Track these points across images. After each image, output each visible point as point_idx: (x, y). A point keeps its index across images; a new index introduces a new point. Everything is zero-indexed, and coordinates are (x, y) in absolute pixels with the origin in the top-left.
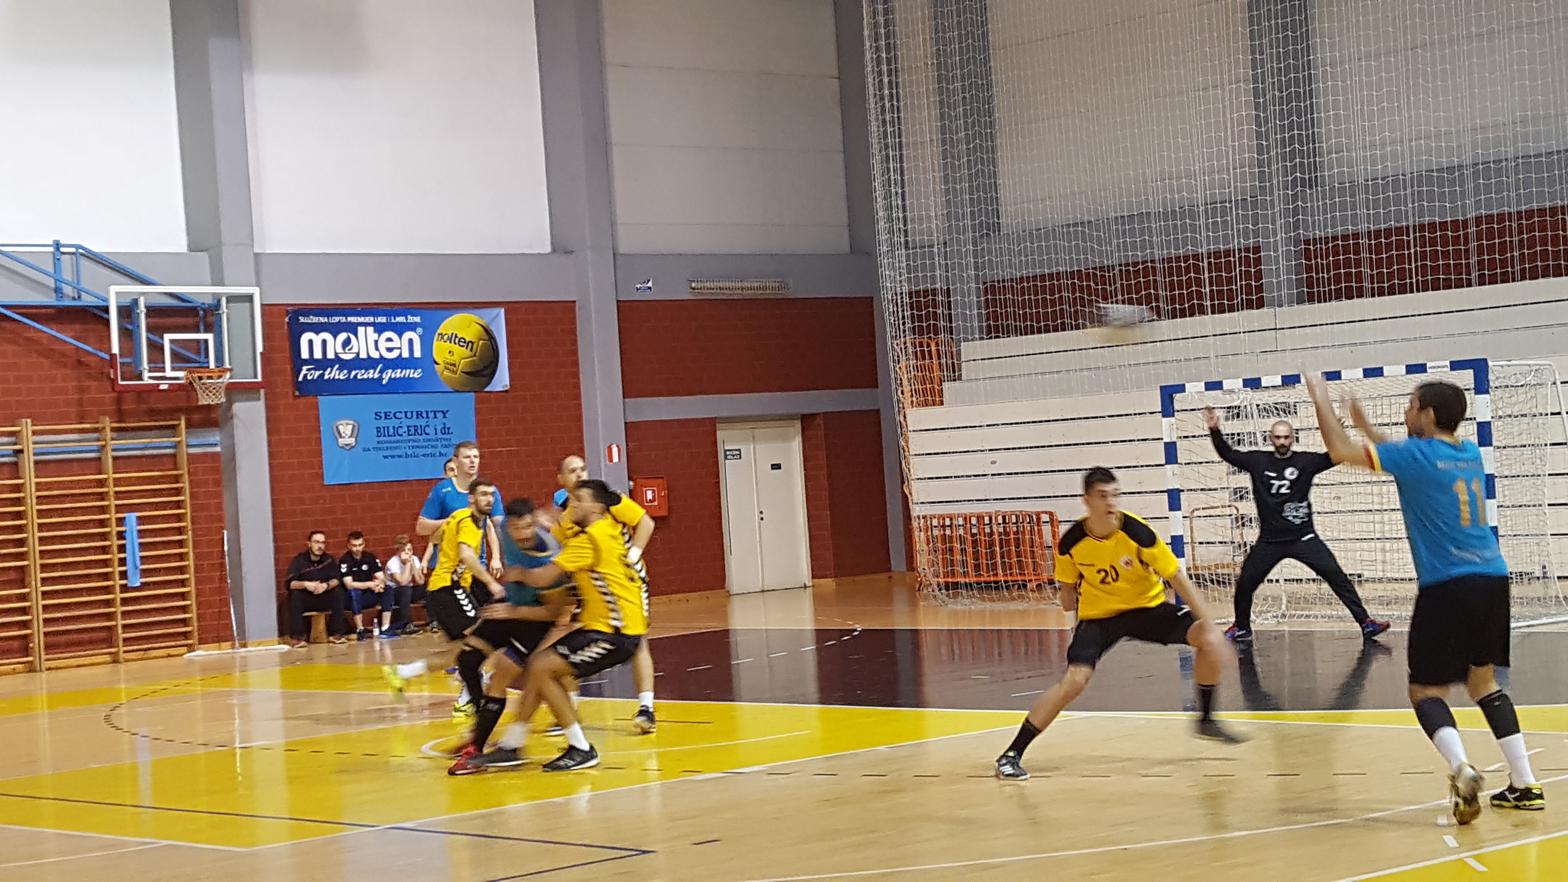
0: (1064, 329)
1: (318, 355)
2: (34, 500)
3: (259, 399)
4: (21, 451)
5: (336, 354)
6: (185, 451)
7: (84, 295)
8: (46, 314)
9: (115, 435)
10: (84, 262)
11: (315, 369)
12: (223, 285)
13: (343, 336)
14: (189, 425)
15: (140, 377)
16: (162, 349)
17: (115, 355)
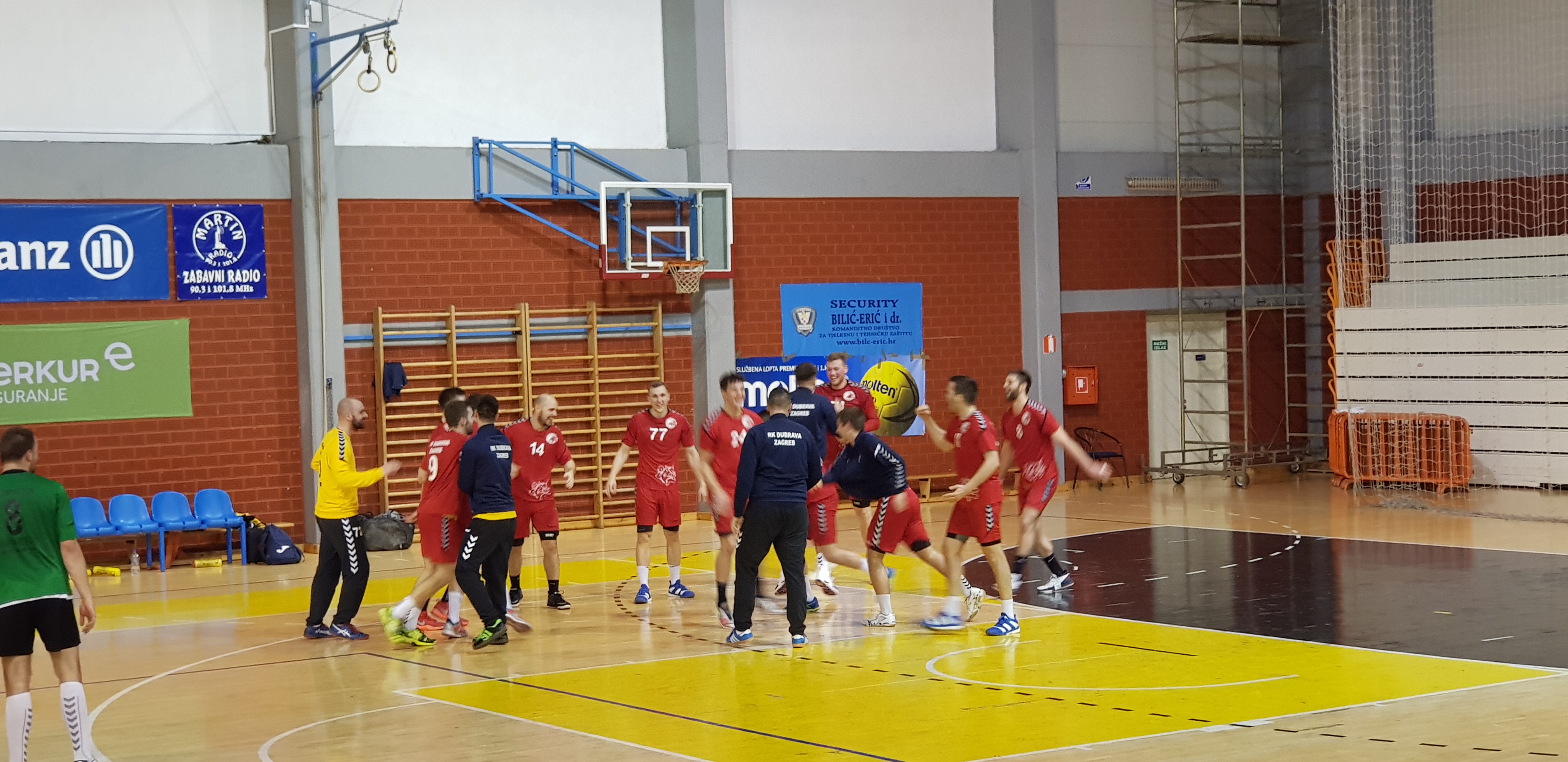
2: (530, 378)
3: (728, 287)
4: (518, 333)
6: (661, 334)
7: (576, 188)
8: (543, 206)
9: (599, 318)
10: (578, 159)
12: (698, 181)
14: (665, 311)
15: (623, 266)
16: (644, 240)
17: (604, 245)
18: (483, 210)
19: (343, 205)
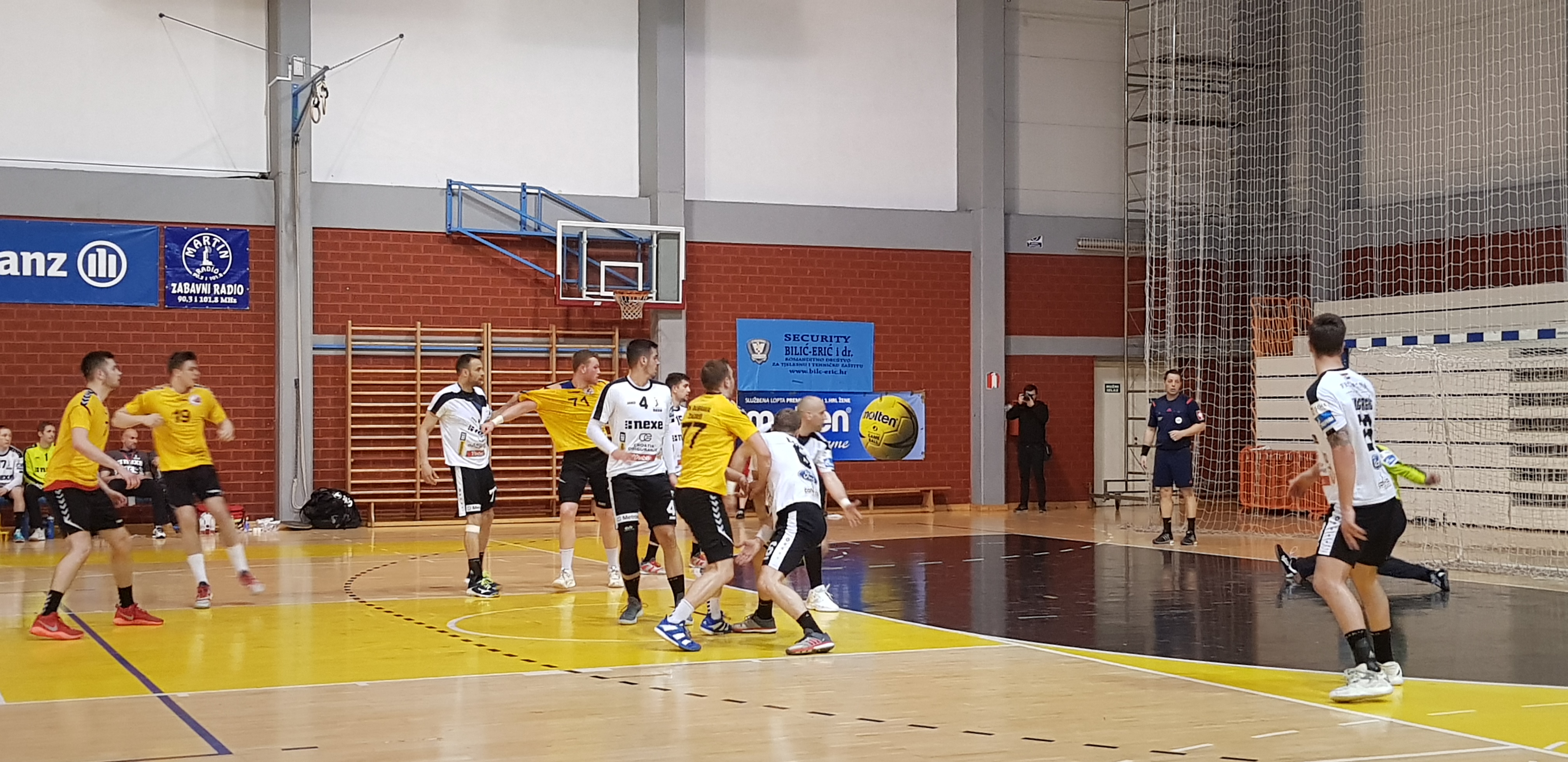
9: (559, 340)
10: (545, 201)
12: (656, 224)
14: (622, 336)
15: (578, 295)
16: (598, 273)
17: (559, 275)
18: (454, 242)
19: (318, 233)
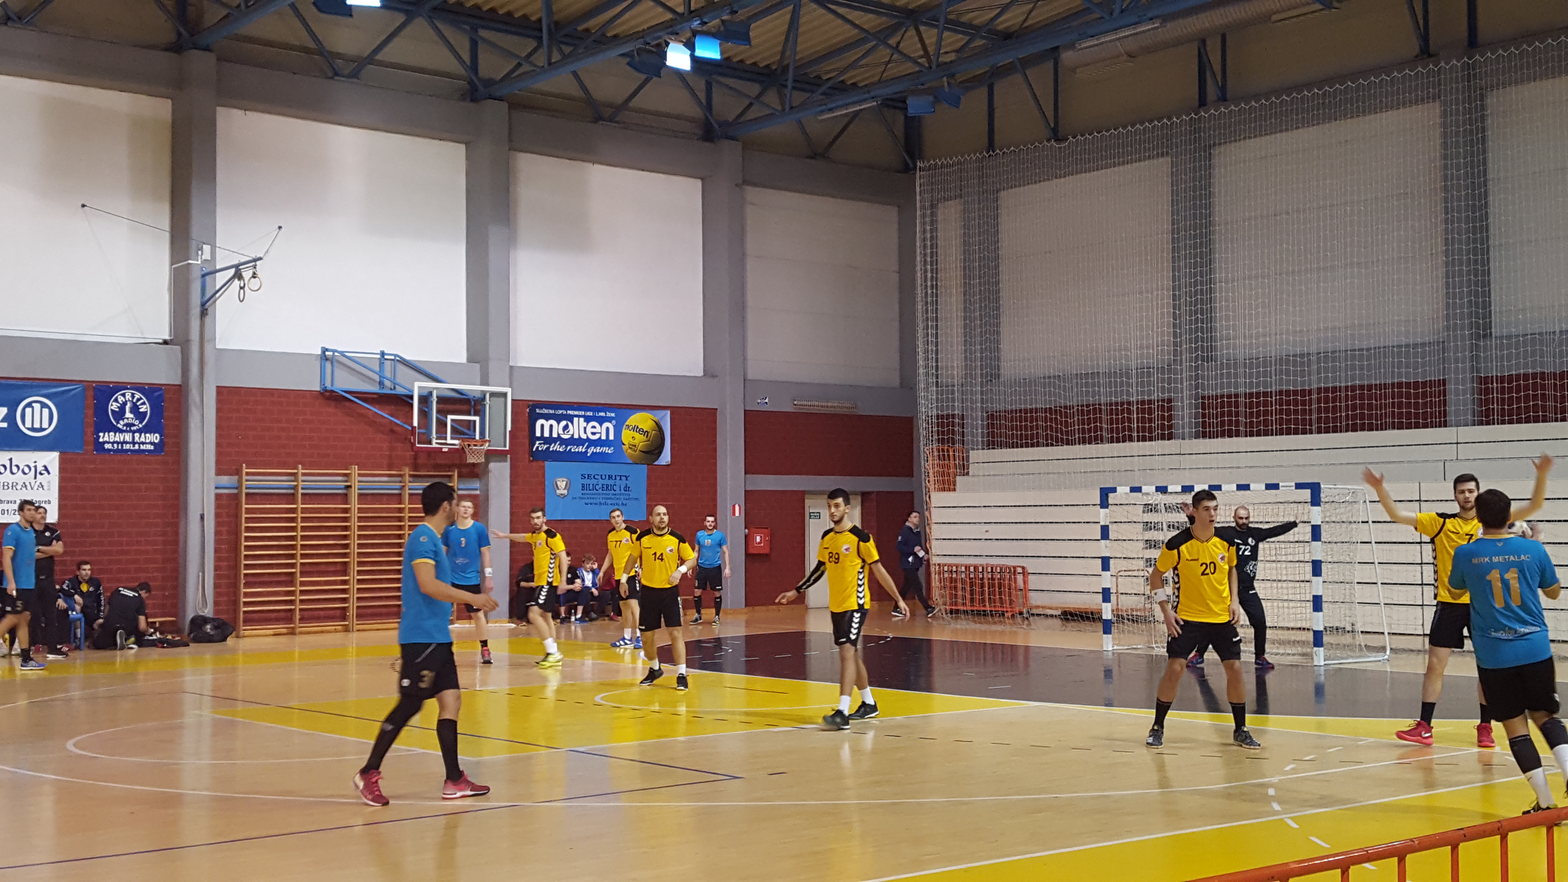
0: (1038, 446)
1: (546, 434)
2: (356, 519)
3: (507, 461)
4: (350, 487)
5: (559, 434)
7: (397, 387)
8: (371, 398)
9: (411, 479)
10: (399, 366)
11: (544, 444)
12: (488, 385)
13: (564, 423)
14: (460, 475)
15: (429, 442)
16: (446, 424)
17: (416, 427)
18: (326, 399)
19: (220, 390)
